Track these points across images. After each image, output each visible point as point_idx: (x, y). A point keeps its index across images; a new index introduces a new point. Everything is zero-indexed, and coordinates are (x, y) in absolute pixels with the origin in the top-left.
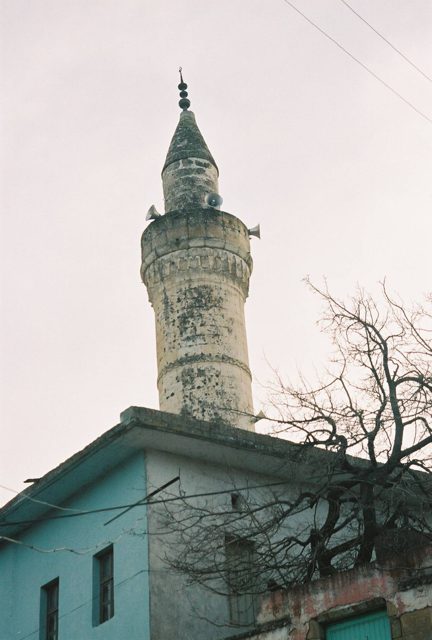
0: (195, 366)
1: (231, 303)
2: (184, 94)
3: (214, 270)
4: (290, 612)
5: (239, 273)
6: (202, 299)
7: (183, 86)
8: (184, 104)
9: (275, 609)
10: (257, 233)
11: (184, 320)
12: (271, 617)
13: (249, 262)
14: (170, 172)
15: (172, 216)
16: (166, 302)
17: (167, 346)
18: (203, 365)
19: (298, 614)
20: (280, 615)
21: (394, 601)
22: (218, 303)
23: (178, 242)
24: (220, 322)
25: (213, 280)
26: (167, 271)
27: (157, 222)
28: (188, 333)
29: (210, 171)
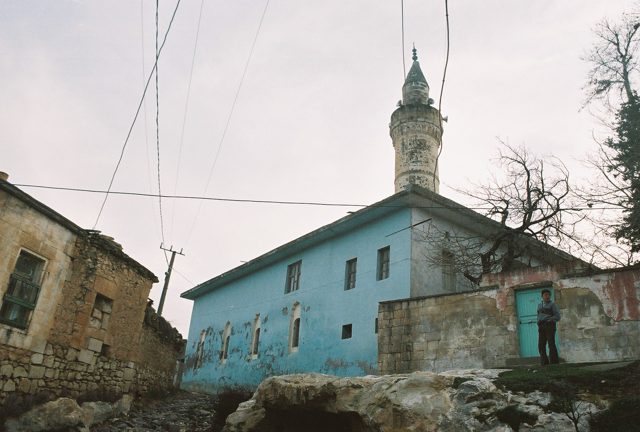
0: (416, 175)
1: (434, 148)
2: (415, 54)
3: (427, 133)
4: (498, 283)
5: (438, 136)
6: (421, 145)
7: (414, 50)
8: (415, 58)
9: (490, 281)
10: (446, 120)
11: (412, 153)
12: (488, 285)
13: (442, 132)
14: (407, 87)
15: (410, 106)
16: (403, 144)
17: (402, 164)
18: (420, 175)
19: (503, 285)
20: (493, 284)
21: (558, 283)
22: (429, 148)
23: (412, 118)
24: (429, 157)
25: (427, 137)
26: (405, 130)
27: (402, 108)
28: (414, 159)
29: (426, 89)
